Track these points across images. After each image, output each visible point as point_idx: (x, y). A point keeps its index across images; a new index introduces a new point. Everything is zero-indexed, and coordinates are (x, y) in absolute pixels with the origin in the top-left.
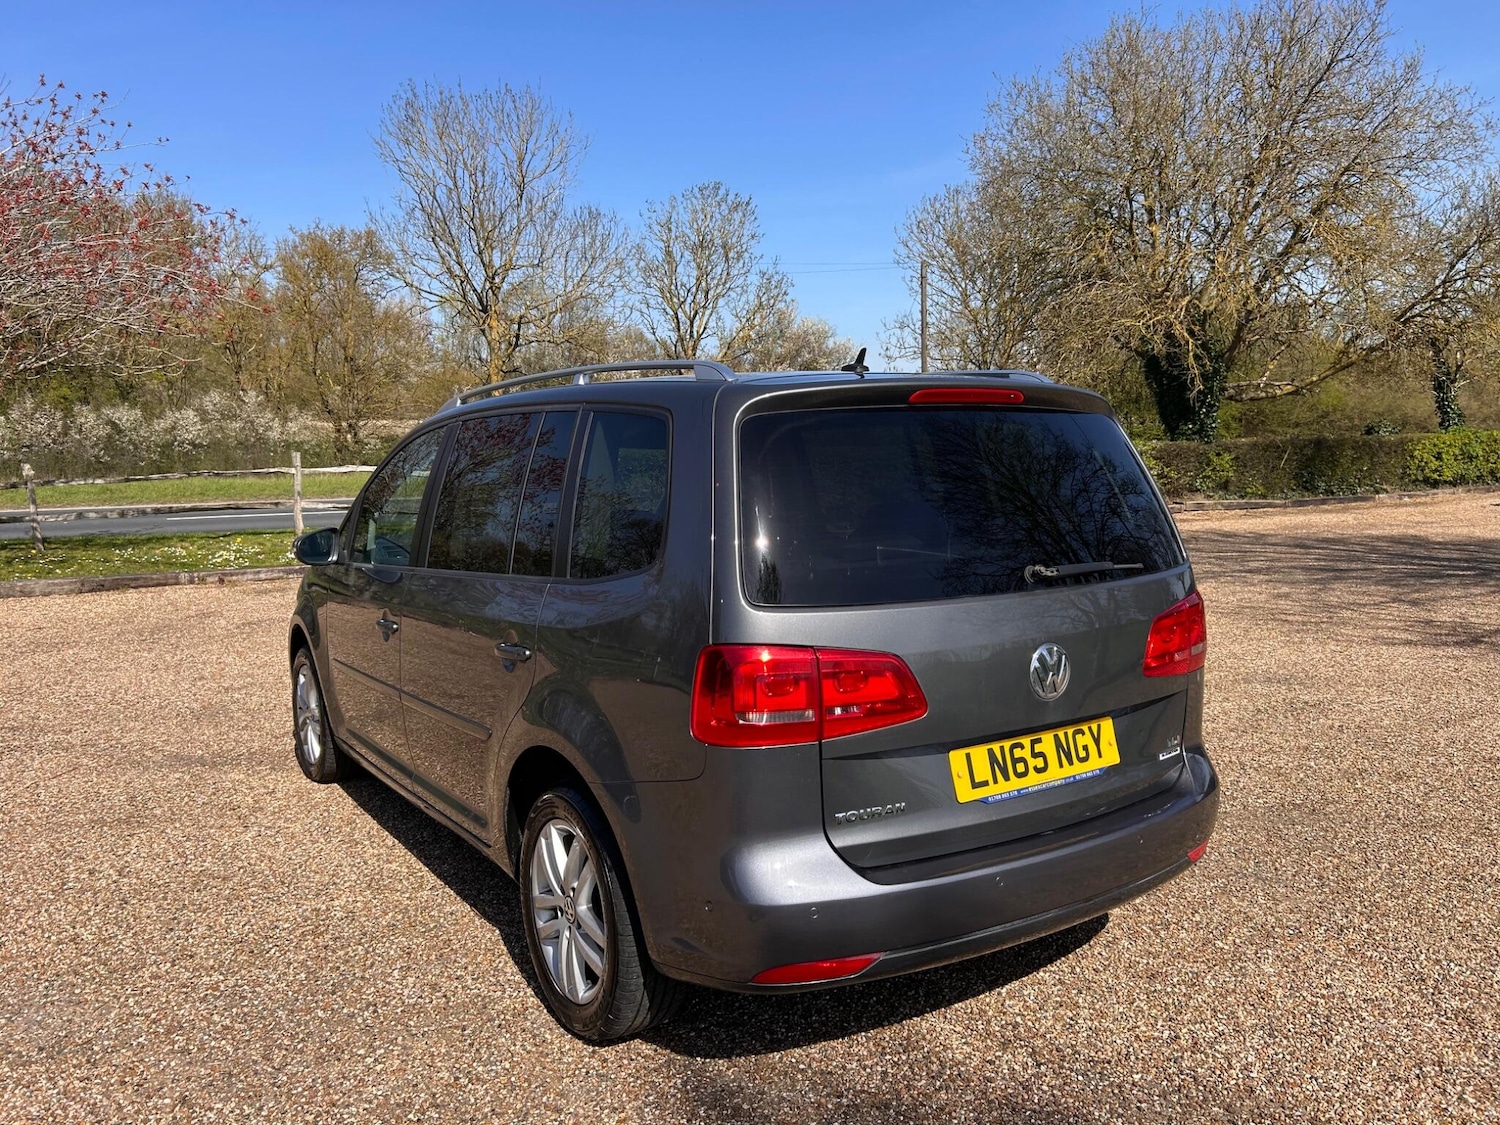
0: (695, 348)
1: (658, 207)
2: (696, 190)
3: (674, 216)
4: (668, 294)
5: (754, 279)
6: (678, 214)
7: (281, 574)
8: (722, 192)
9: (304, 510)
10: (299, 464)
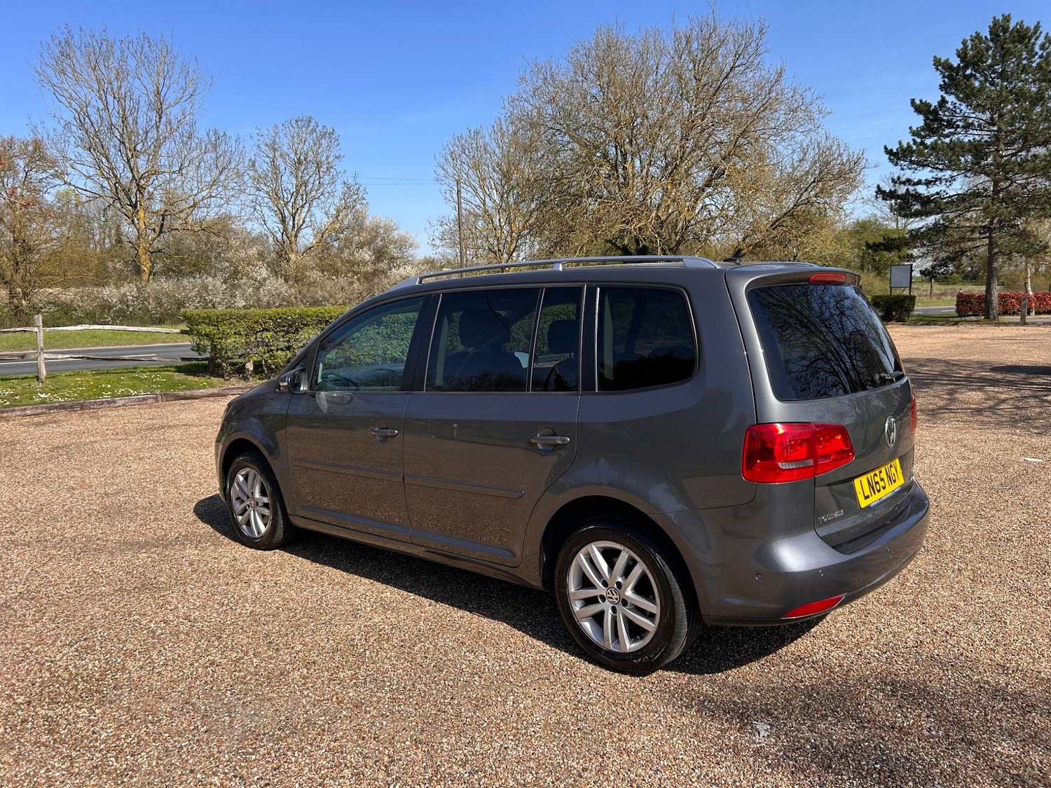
0: (296, 236)
1: (264, 132)
2: (293, 122)
3: (277, 140)
4: (276, 196)
5: (340, 189)
6: (280, 138)
7: (44, 410)
8: (312, 124)
9: (46, 359)
10: (41, 324)
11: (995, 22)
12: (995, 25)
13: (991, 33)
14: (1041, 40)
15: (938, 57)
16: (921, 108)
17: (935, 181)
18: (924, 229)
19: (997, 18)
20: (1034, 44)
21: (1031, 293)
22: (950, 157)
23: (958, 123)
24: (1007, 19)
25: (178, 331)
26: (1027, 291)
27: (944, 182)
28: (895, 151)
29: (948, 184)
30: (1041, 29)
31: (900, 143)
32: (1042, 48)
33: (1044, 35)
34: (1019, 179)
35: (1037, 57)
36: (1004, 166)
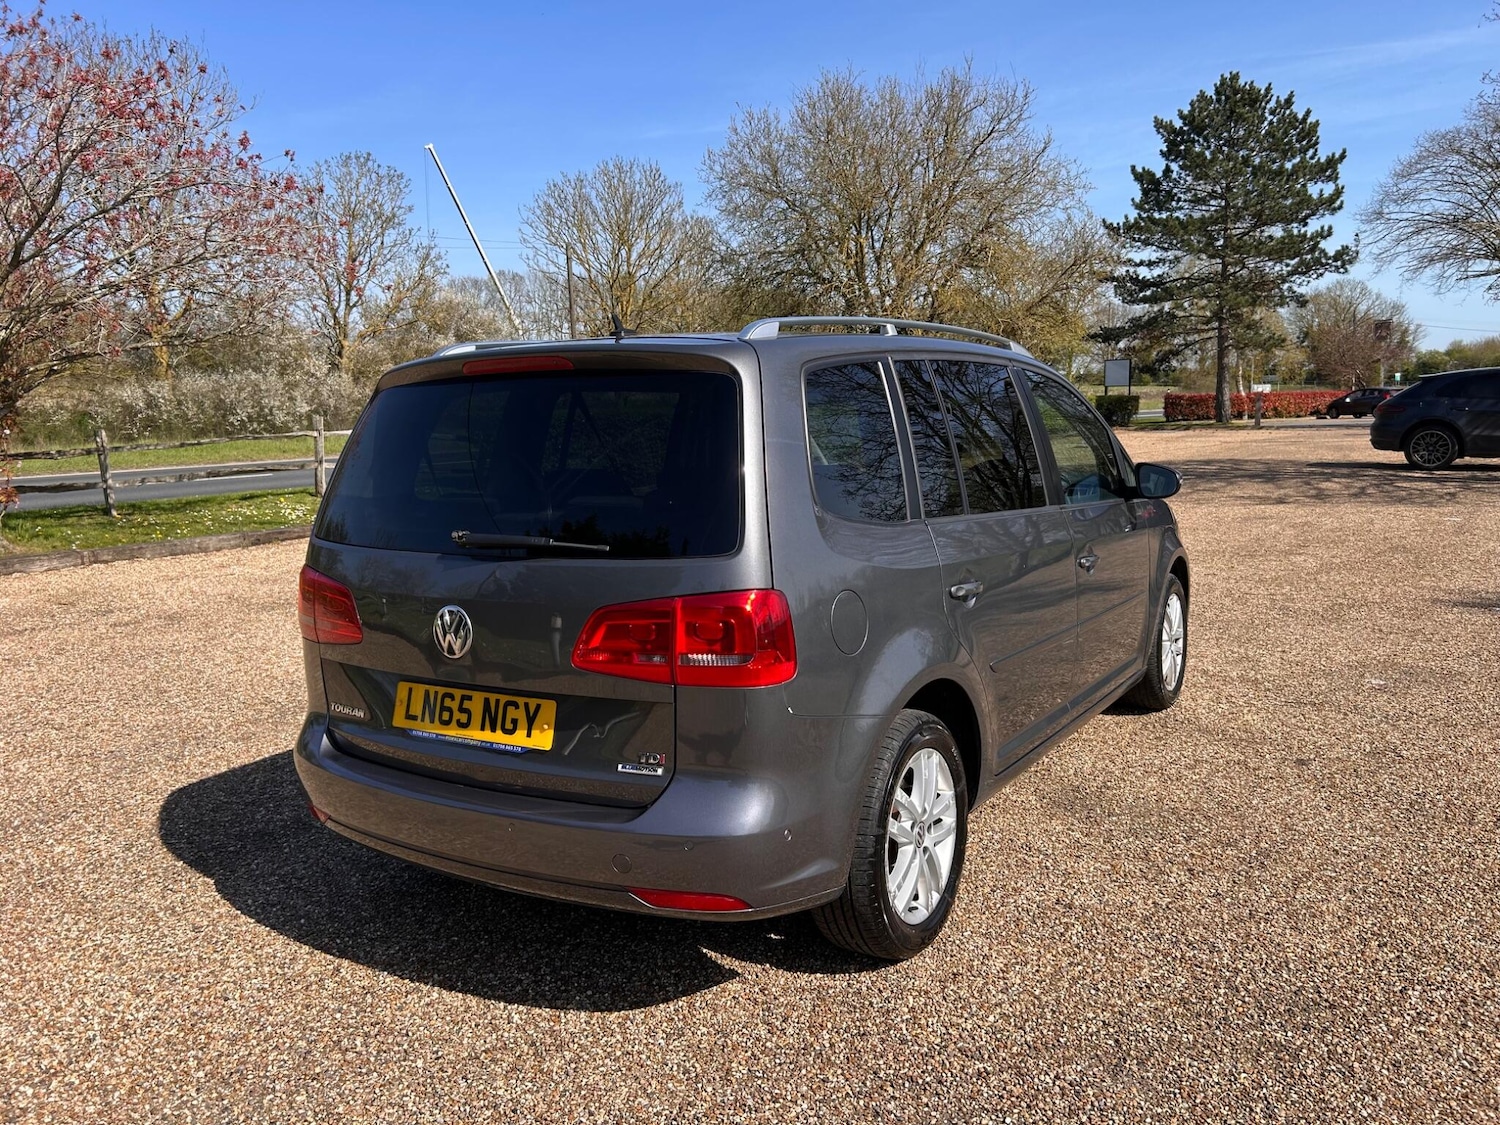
8: (370, 163)
11: (1223, 80)
12: (1222, 84)
13: (1218, 92)
14: (1272, 104)
15: (1160, 117)
16: (1143, 177)
17: (1159, 263)
18: (1146, 318)
19: (1225, 76)
20: (1265, 108)
21: (1243, 394)
22: (1173, 233)
23: (1179, 195)
24: (1235, 77)
26: (1239, 391)
27: (1168, 264)
28: (1115, 225)
29: (1172, 265)
30: (1272, 92)
31: (1126, 217)
32: (1272, 113)
33: (1274, 99)
34: (1251, 263)
35: (1266, 123)
36: (1239, 248)
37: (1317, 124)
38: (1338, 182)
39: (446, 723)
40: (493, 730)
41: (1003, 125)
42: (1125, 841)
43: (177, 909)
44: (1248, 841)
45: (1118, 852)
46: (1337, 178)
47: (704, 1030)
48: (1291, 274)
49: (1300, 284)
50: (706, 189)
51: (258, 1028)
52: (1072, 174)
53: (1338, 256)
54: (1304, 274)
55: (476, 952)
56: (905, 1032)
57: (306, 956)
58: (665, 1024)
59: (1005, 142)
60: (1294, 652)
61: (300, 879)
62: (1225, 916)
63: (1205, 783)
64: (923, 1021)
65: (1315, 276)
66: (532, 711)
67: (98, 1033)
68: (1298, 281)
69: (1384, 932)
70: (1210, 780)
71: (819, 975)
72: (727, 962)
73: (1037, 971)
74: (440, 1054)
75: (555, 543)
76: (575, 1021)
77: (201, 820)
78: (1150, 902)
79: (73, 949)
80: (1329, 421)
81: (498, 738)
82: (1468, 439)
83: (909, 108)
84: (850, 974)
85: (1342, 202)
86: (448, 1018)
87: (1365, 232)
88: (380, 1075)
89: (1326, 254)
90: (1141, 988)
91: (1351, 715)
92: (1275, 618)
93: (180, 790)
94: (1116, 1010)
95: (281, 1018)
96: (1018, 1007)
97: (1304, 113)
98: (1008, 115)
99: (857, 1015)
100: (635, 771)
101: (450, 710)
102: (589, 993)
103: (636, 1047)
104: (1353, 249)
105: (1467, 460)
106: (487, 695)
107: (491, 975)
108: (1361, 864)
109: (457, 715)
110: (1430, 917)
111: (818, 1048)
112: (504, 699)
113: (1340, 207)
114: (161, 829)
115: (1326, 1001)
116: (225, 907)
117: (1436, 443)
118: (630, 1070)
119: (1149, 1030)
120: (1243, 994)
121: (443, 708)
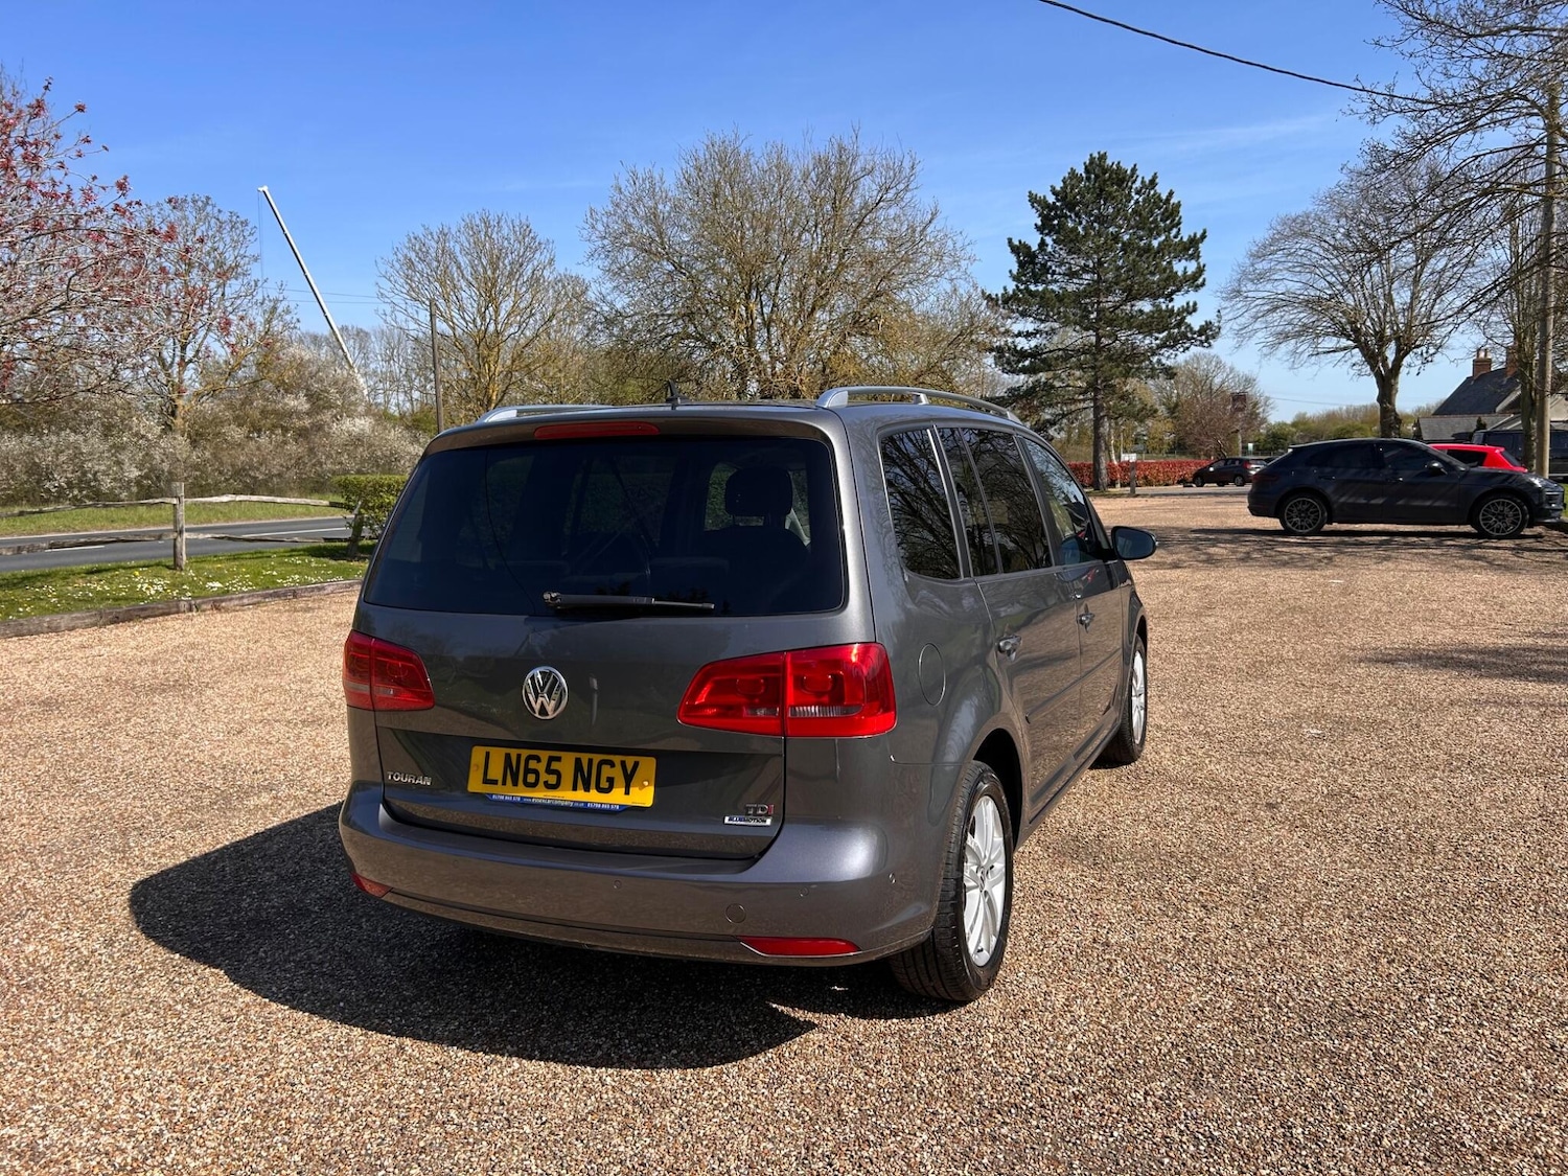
8: (209, 208)
11: (1092, 159)
12: (1091, 163)
13: (1087, 170)
14: (1138, 184)
15: (1034, 192)
16: (1019, 249)
17: (1036, 334)
18: (1025, 388)
19: (1093, 156)
20: (1131, 188)
21: (1115, 463)
22: (1048, 306)
23: (1054, 268)
24: (1103, 157)
25: (326, 503)
26: (1111, 460)
27: (1044, 335)
28: (994, 296)
29: (1048, 337)
30: (1138, 173)
31: (1005, 289)
32: (1138, 193)
33: (1139, 180)
34: (1122, 336)
35: (1132, 202)
36: (1112, 321)
37: (1179, 204)
38: (1200, 260)
39: (534, 785)
40: (587, 789)
41: (890, 195)
42: (1137, 883)
43: (195, 1001)
44: (1246, 878)
45: (1133, 893)
46: (1199, 257)
47: (802, 1077)
48: (1159, 347)
49: (1168, 357)
50: (588, 248)
51: (339, 1109)
52: (958, 246)
53: (1203, 331)
54: (1172, 347)
55: (542, 1022)
56: (995, 1065)
57: (361, 1038)
58: (761, 1075)
59: (892, 212)
60: (1233, 707)
61: (321, 964)
62: (1249, 945)
63: (1192, 828)
64: (1008, 1054)
65: (1181, 349)
66: (629, 769)
67: (164, 1127)
68: (1167, 354)
69: (1389, 950)
70: (1195, 825)
71: (895, 1021)
72: (800, 1015)
73: (1098, 1003)
74: (544, 1119)
75: (657, 602)
76: (670, 1079)
77: (181, 912)
78: (1178, 936)
79: (95, 1047)
80: (1195, 489)
81: (594, 797)
82: (1335, 506)
83: (797, 173)
84: (924, 1018)
85: (1204, 280)
86: (539, 1086)
87: (1225, 308)
88: (489, 1143)
89: (1191, 329)
90: (1195, 1012)
91: (1302, 762)
92: (1205, 676)
93: (142, 882)
94: (1179, 1032)
95: (360, 1098)
96: (1091, 1035)
97: (1167, 194)
98: (896, 184)
99: (945, 1053)
100: (742, 823)
101: (536, 772)
102: (674, 1052)
103: (741, 1098)
104: (1216, 324)
105: (1336, 526)
106: (578, 755)
107: (567, 1042)
108: (1351, 892)
109: (544, 777)
110: (1423, 935)
111: (918, 1085)
112: (597, 758)
113: (1203, 284)
114: (137, 922)
115: (1359, 1011)
116: (247, 997)
117: (1307, 510)
118: (743, 1119)
119: (1214, 1047)
120: (1285, 1010)
121: (528, 771)
